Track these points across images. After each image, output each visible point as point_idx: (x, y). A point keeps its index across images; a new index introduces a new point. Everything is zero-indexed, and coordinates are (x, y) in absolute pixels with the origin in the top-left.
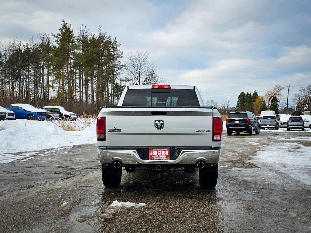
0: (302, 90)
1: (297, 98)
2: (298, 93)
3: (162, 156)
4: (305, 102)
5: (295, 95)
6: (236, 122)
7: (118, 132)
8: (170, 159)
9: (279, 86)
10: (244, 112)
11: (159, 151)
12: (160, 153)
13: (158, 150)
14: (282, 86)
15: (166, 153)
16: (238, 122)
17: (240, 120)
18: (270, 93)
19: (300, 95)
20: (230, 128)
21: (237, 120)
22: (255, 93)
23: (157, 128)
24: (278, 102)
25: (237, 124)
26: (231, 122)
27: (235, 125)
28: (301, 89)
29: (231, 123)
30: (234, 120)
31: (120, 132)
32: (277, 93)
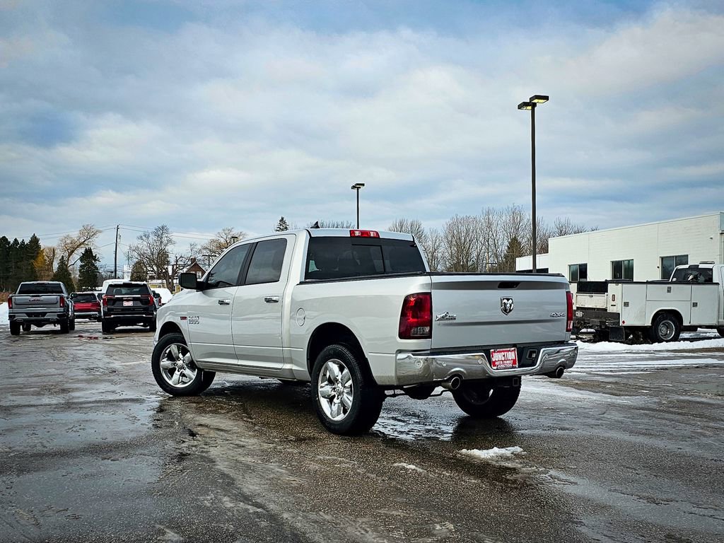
0: (144, 238)
1: (135, 254)
2: (136, 243)
3: (508, 362)
4: (151, 261)
5: (130, 248)
6: (126, 304)
7: (451, 321)
8: (519, 367)
9: (89, 228)
10: (142, 283)
11: (503, 353)
12: (504, 356)
13: (501, 352)
14: (96, 228)
15: (512, 355)
16: (130, 304)
17: (134, 299)
18: (69, 241)
19: (140, 247)
20: (112, 316)
21: (128, 300)
22: (35, 241)
23: (505, 310)
24: (95, 260)
25: (128, 308)
26: (113, 305)
27: (123, 310)
28: (142, 234)
29: (113, 307)
30: (122, 300)
31: (454, 321)
32: (86, 242)
